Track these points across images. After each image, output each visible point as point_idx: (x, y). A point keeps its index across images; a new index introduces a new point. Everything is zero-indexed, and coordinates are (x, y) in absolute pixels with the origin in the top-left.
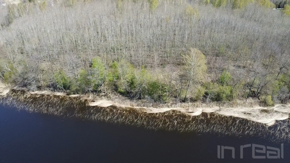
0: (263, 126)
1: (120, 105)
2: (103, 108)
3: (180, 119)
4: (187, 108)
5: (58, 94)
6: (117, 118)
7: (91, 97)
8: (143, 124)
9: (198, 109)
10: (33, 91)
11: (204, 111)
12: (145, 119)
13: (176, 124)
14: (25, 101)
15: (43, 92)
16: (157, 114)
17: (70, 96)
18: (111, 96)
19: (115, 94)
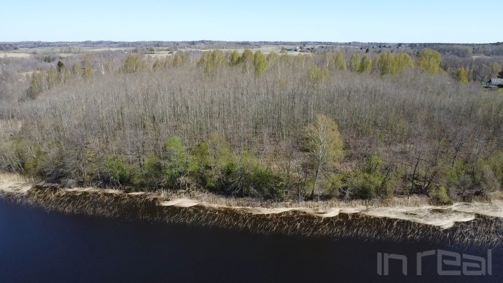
0: (436, 229)
1: (210, 205)
2: (183, 208)
3: (305, 221)
4: (316, 208)
5: (111, 191)
6: (207, 220)
7: (163, 194)
8: (247, 227)
9: (332, 209)
10: (70, 188)
11: (342, 212)
12: (250, 221)
13: (298, 227)
14: (57, 200)
15: (86, 190)
16: (268, 215)
17: (130, 194)
18: (196, 194)
19: (202, 191)
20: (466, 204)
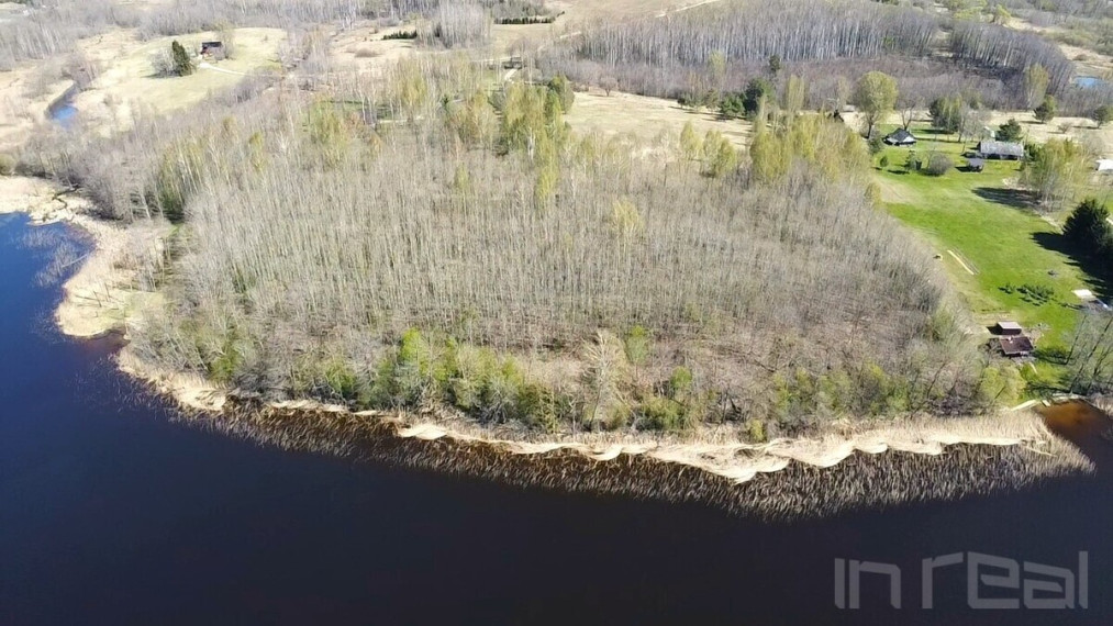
0: (726, 483)
1: (460, 435)
2: (428, 441)
3: (574, 465)
4: (593, 444)
5: (332, 408)
6: (455, 463)
7: (401, 416)
8: (502, 475)
9: (613, 445)
10: (278, 401)
11: (624, 451)
12: (507, 466)
13: (564, 475)
14: (266, 425)
15: (300, 404)
16: (531, 455)
17: (358, 414)
18: (443, 416)
19: (450, 410)
20: (788, 442)
